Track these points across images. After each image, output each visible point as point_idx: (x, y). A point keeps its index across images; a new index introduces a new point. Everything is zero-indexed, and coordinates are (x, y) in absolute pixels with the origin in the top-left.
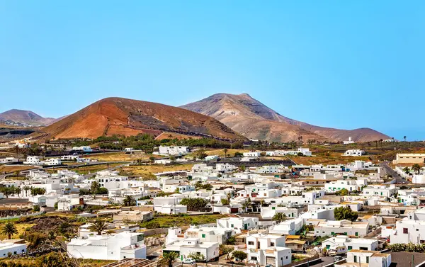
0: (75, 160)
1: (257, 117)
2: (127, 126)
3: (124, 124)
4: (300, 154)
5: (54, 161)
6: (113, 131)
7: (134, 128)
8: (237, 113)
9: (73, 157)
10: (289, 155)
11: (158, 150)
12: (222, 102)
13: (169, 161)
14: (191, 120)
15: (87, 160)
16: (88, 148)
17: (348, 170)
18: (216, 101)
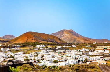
0: (14, 49)
1: (74, 36)
2: (33, 39)
3: (32, 39)
4: (72, 47)
5: (8, 49)
6: (29, 41)
7: (34, 40)
8: (68, 35)
9: (14, 48)
10: (69, 47)
11: (37, 46)
12: (64, 32)
13: (38, 49)
14: (51, 37)
15: (17, 49)
16: (19, 46)
17: (81, 51)
18: (63, 32)
